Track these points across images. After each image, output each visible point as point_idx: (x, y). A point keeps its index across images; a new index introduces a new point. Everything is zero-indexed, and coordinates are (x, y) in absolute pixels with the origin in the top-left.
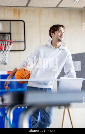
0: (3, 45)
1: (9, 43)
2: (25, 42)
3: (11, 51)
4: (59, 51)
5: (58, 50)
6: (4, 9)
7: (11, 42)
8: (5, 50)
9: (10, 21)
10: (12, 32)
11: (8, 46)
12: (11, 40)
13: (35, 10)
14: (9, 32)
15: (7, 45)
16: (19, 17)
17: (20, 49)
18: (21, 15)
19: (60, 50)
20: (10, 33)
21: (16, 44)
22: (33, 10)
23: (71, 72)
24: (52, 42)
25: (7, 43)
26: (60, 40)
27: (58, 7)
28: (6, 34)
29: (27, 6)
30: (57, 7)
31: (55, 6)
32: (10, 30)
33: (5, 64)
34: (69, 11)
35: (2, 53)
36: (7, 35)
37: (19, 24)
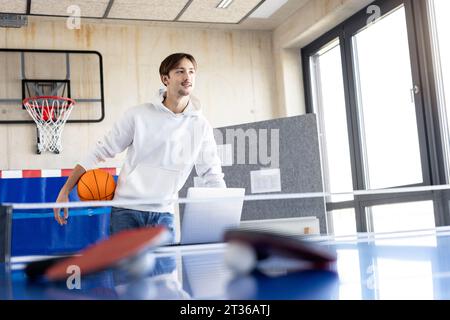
0: (50, 108)
1: (65, 104)
2: (102, 100)
3: (68, 122)
4: (183, 121)
5: (179, 117)
6: (53, 25)
7: (69, 102)
8: (55, 120)
9: (67, 52)
10: (71, 79)
11: (62, 110)
12: (69, 96)
13: (126, 28)
14: (64, 78)
15: (60, 108)
16: (88, 45)
17: (91, 119)
18: (92, 40)
19: (186, 117)
20: (67, 82)
21: (83, 105)
22: (122, 29)
23: (213, 172)
24: (165, 98)
25: (61, 103)
26: (182, 93)
27: (180, 19)
28: (58, 84)
29: (105, 16)
30: (176, 20)
31: (173, 18)
32: (68, 75)
33: (57, 152)
34: (204, 32)
35: (48, 128)
36: (60, 86)
37: (89, 59)
